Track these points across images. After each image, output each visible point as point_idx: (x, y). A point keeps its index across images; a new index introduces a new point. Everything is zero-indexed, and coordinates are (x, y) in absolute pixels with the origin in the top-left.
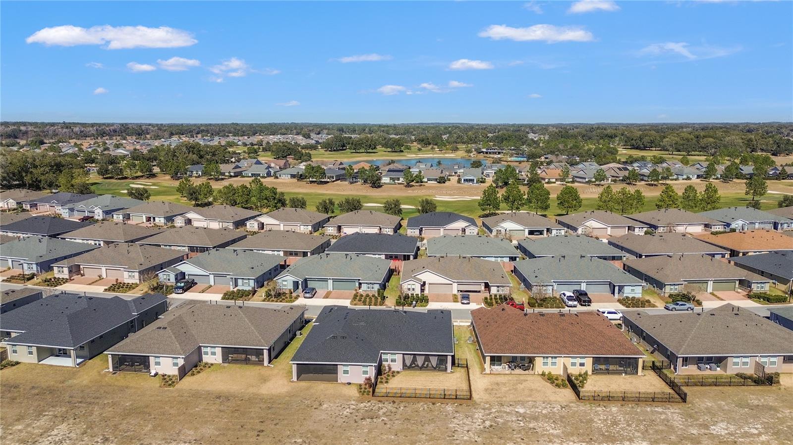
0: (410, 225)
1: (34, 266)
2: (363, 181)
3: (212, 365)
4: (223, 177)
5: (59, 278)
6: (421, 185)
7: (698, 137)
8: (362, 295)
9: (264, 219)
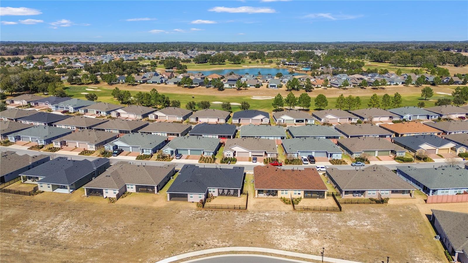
0: (234, 117)
1: (43, 141)
2: (214, 87)
3: (131, 193)
4: (136, 83)
5: (56, 147)
6: (246, 89)
7: (413, 55)
8: (204, 158)
9: (158, 113)
